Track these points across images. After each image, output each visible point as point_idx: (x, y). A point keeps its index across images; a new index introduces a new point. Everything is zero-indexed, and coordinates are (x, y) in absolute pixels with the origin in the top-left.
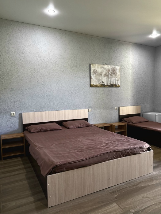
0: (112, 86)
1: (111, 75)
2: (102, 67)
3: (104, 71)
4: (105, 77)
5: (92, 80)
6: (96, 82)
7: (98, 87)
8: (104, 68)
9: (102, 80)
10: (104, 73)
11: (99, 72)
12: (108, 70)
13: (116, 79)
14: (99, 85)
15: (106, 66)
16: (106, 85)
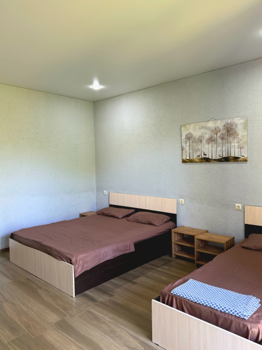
0: (226, 159)
1: (222, 139)
2: (203, 128)
3: (206, 133)
4: (208, 143)
5: (184, 151)
6: (191, 155)
9: (203, 150)
10: (207, 136)
11: (197, 137)
12: (216, 130)
13: (236, 145)
14: (197, 160)
15: (211, 124)
16: (211, 160)
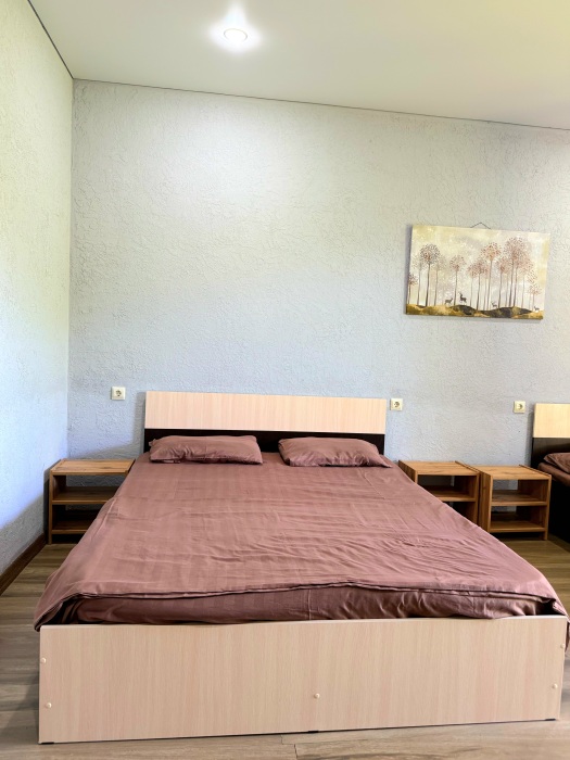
0: (505, 313)
1: (502, 269)
2: (464, 239)
3: (470, 253)
4: (473, 275)
5: (414, 288)
6: (432, 297)
7: (442, 315)
8: (470, 241)
9: (460, 289)
10: (471, 260)
11: (449, 258)
12: (491, 251)
13: (527, 285)
14: (444, 310)
15: (481, 235)
16: (475, 311)
